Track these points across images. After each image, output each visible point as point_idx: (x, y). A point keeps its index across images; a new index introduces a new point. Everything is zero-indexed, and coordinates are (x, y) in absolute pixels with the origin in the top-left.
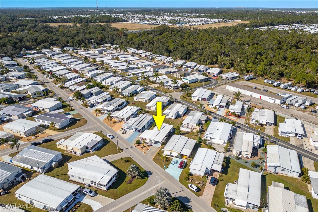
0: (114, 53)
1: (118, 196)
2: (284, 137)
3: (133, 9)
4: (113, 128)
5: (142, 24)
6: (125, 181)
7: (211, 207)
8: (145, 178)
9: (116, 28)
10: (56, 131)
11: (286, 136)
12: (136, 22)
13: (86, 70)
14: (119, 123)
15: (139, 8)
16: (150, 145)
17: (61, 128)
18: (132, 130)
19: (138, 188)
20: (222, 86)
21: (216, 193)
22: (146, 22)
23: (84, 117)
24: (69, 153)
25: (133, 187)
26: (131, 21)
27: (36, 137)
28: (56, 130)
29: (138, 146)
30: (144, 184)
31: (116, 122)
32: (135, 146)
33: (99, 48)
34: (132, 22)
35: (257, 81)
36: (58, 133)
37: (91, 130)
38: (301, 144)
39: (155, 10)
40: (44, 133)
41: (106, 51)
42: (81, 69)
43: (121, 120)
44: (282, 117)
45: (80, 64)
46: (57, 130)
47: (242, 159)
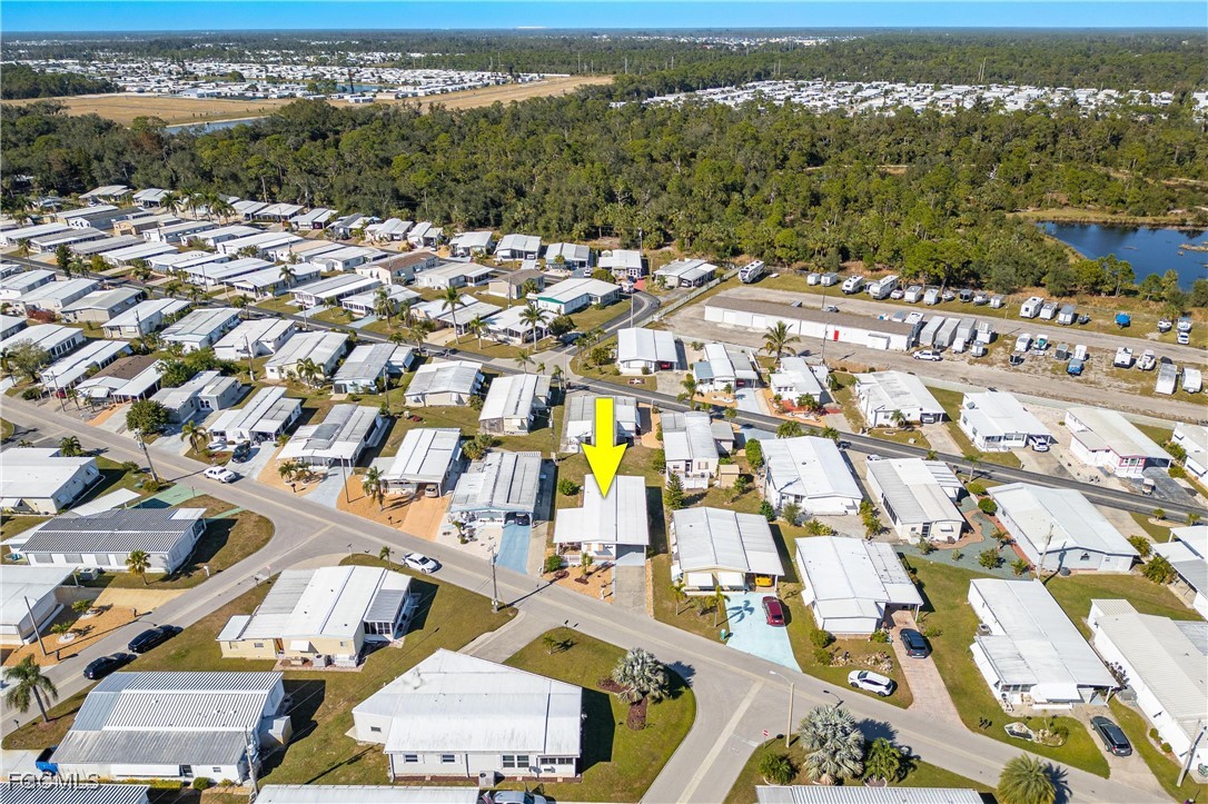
0: (166, 224)
1: (637, 785)
2: (997, 454)
3: (104, 37)
4: (404, 528)
5: (194, 96)
6: (617, 723)
7: (970, 732)
8: (681, 693)
9: (98, 119)
10: (159, 588)
11: (1002, 450)
12: (160, 91)
13: (98, 305)
14: (414, 503)
15: (130, 35)
16: (606, 567)
17: (174, 573)
18: (491, 523)
19: (685, 736)
20: (684, 313)
21: (950, 682)
22: (206, 89)
23: (244, 507)
24: (300, 669)
25: (665, 738)
26: (135, 89)
27: (82, 632)
28: (150, 583)
29: (561, 577)
30: (694, 715)
31: (399, 504)
32: (551, 582)
33: (80, 207)
34: (142, 91)
35: (781, 281)
36: (175, 594)
37: (315, 555)
38: (1057, 465)
39: (207, 41)
40: (108, 608)
41: (122, 219)
42: (66, 302)
43: (412, 490)
44: (943, 390)
45: (43, 282)
46: (160, 584)
47: (937, 549)
